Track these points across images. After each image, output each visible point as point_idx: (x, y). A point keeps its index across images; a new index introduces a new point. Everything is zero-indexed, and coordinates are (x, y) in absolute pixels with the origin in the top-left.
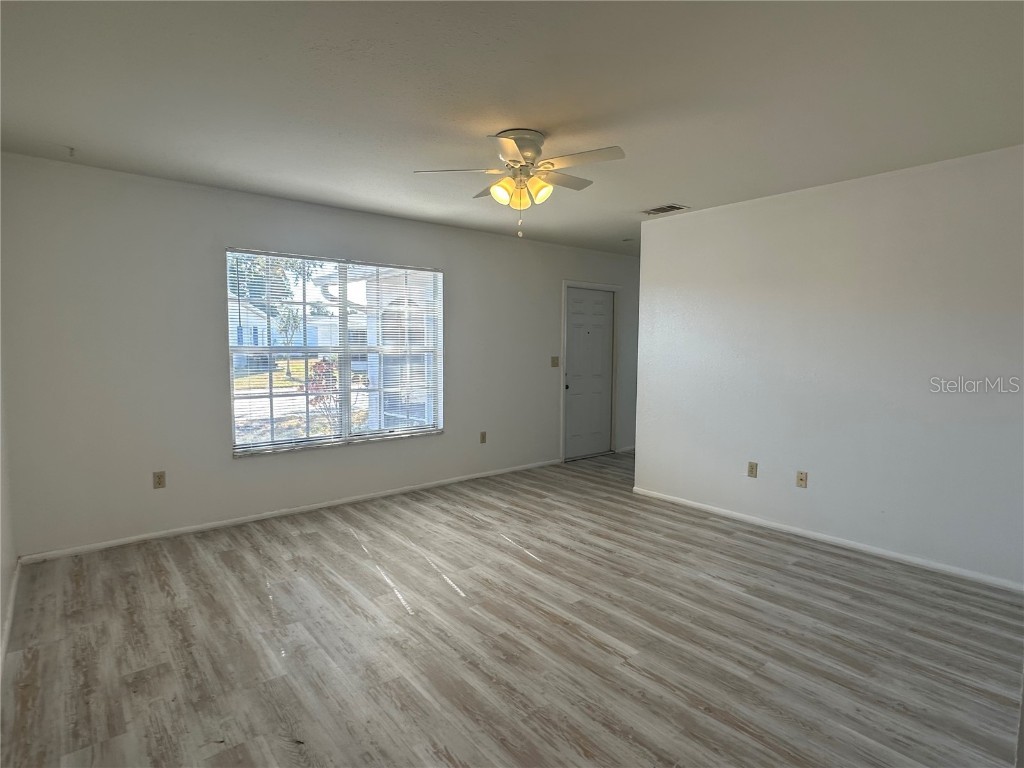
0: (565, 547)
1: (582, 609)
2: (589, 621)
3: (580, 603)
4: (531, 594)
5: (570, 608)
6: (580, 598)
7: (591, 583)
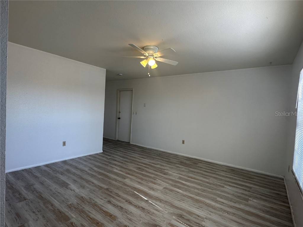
0: (130, 203)
1: (124, 178)
2: (123, 175)
3: (125, 179)
4: (139, 180)
5: (128, 177)
6: (125, 180)
7: (121, 185)
